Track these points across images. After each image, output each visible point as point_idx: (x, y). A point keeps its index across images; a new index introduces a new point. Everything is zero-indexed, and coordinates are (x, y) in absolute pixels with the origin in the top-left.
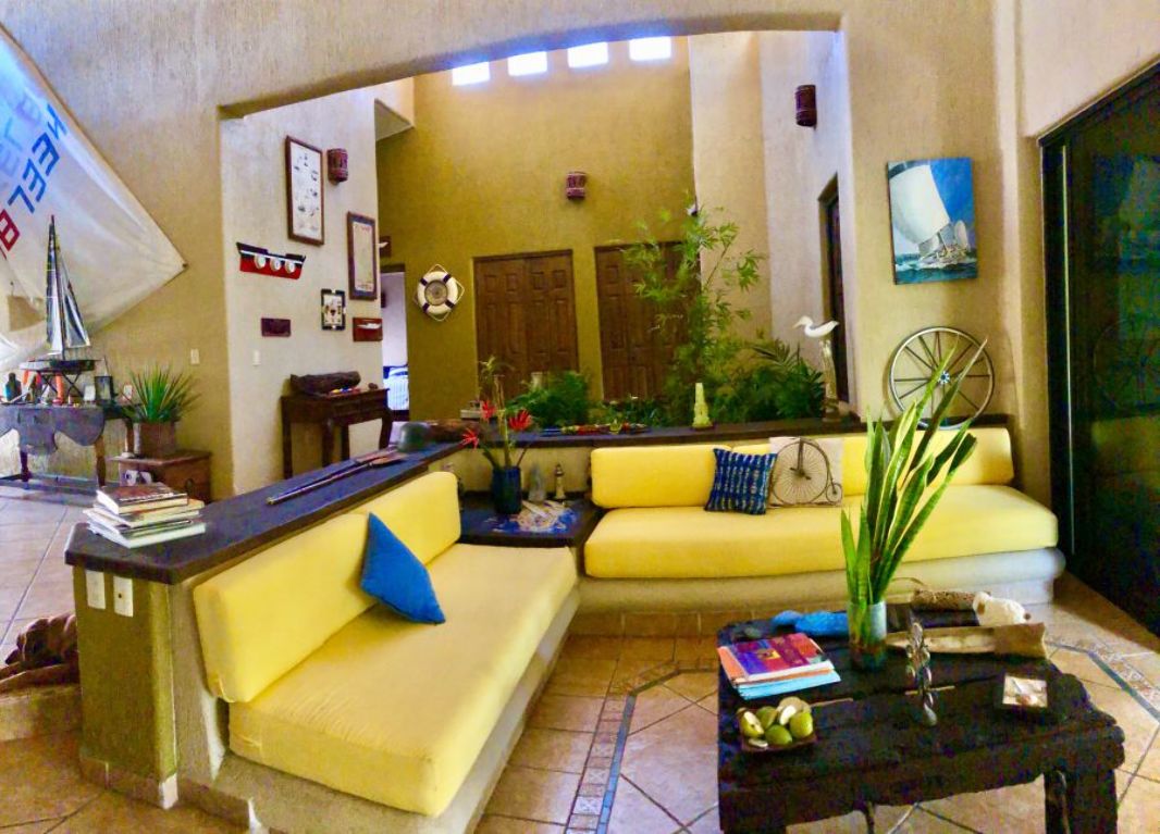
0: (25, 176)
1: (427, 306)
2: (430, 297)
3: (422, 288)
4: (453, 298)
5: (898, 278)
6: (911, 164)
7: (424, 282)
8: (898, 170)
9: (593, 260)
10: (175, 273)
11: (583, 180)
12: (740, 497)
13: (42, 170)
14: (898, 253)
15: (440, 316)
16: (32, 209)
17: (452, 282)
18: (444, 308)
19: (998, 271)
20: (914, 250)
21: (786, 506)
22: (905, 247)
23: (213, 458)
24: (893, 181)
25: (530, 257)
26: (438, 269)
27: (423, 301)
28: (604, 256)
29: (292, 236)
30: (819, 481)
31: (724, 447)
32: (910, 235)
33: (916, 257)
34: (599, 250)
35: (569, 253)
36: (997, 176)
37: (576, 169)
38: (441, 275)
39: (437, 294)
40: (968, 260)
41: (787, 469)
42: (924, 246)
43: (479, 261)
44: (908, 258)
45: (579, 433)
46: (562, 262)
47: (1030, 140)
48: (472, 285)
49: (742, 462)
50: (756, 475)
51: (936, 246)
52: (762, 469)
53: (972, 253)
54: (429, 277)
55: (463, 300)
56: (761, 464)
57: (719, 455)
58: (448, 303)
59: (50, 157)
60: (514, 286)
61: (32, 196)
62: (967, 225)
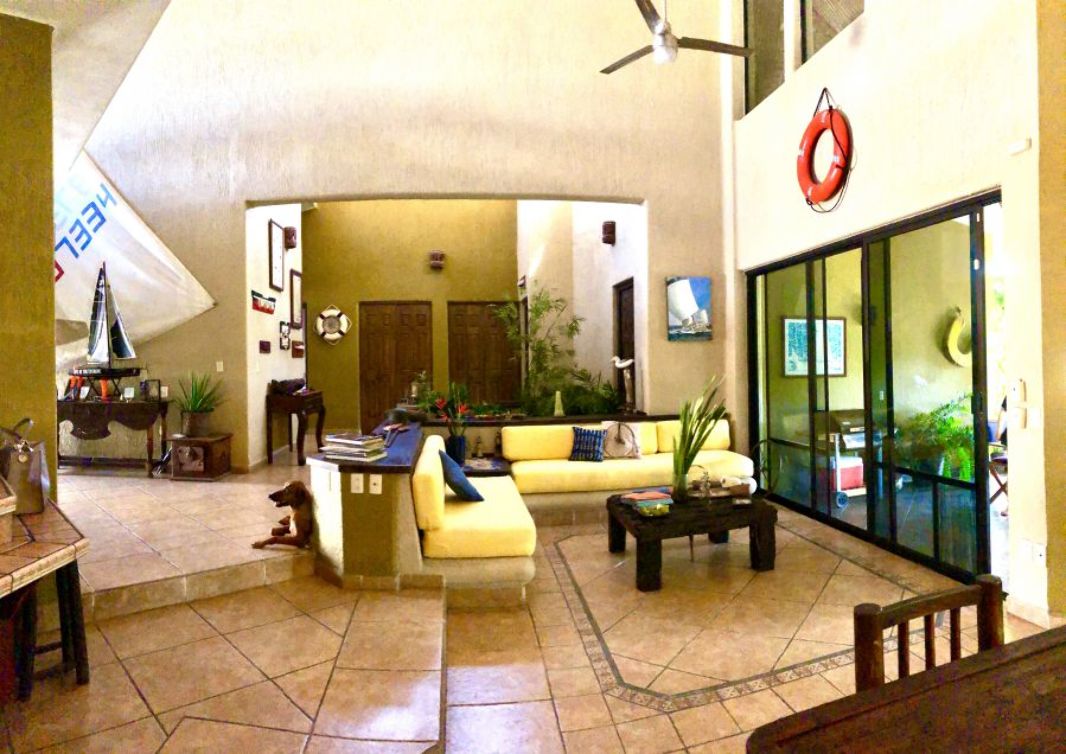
0: (72, 231)
1: (324, 333)
2: (327, 329)
3: (320, 321)
4: (344, 328)
5: (671, 338)
6: (679, 279)
7: (322, 317)
8: (672, 281)
9: (446, 311)
10: (206, 308)
11: (442, 257)
12: (590, 452)
13: (90, 228)
14: (671, 324)
15: (334, 341)
16: (77, 255)
17: (343, 319)
18: (337, 336)
19: (723, 335)
20: (679, 323)
21: (612, 458)
22: (674, 321)
23: (232, 438)
24: (670, 287)
25: (400, 304)
26: (332, 308)
27: (321, 330)
28: (454, 308)
29: (272, 286)
30: (629, 445)
31: (577, 426)
32: (677, 315)
33: (680, 327)
34: (451, 304)
35: (429, 304)
36: (723, 287)
37: (438, 249)
38: (335, 312)
39: (331, 326)
40: (707, 330)
41: (613, 438)
42: (685, 322)
43: (363, 304)
44: (676, 327)
45: (486, 419)
46: (424, 309)
47: (741, 272)
48: (357, 319)
49: (589, 433)
50: (598, 440)
51: (690, 322)
52: (600, 437)
53: (710, 327)
54: (326, 313)
55: (350, 331)
56: (598, 435)
57: (576, 431)
58: (341, 332)
59: (97, 220)
60: (387, 322)
61: (77, 247)
62: (708, 313)
